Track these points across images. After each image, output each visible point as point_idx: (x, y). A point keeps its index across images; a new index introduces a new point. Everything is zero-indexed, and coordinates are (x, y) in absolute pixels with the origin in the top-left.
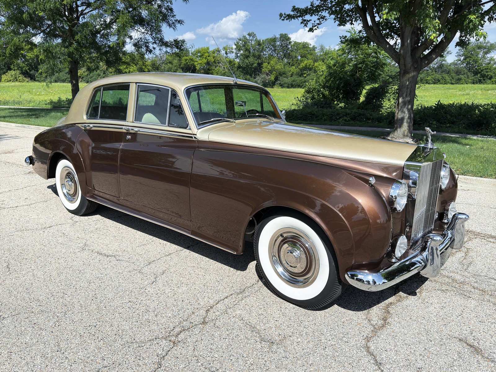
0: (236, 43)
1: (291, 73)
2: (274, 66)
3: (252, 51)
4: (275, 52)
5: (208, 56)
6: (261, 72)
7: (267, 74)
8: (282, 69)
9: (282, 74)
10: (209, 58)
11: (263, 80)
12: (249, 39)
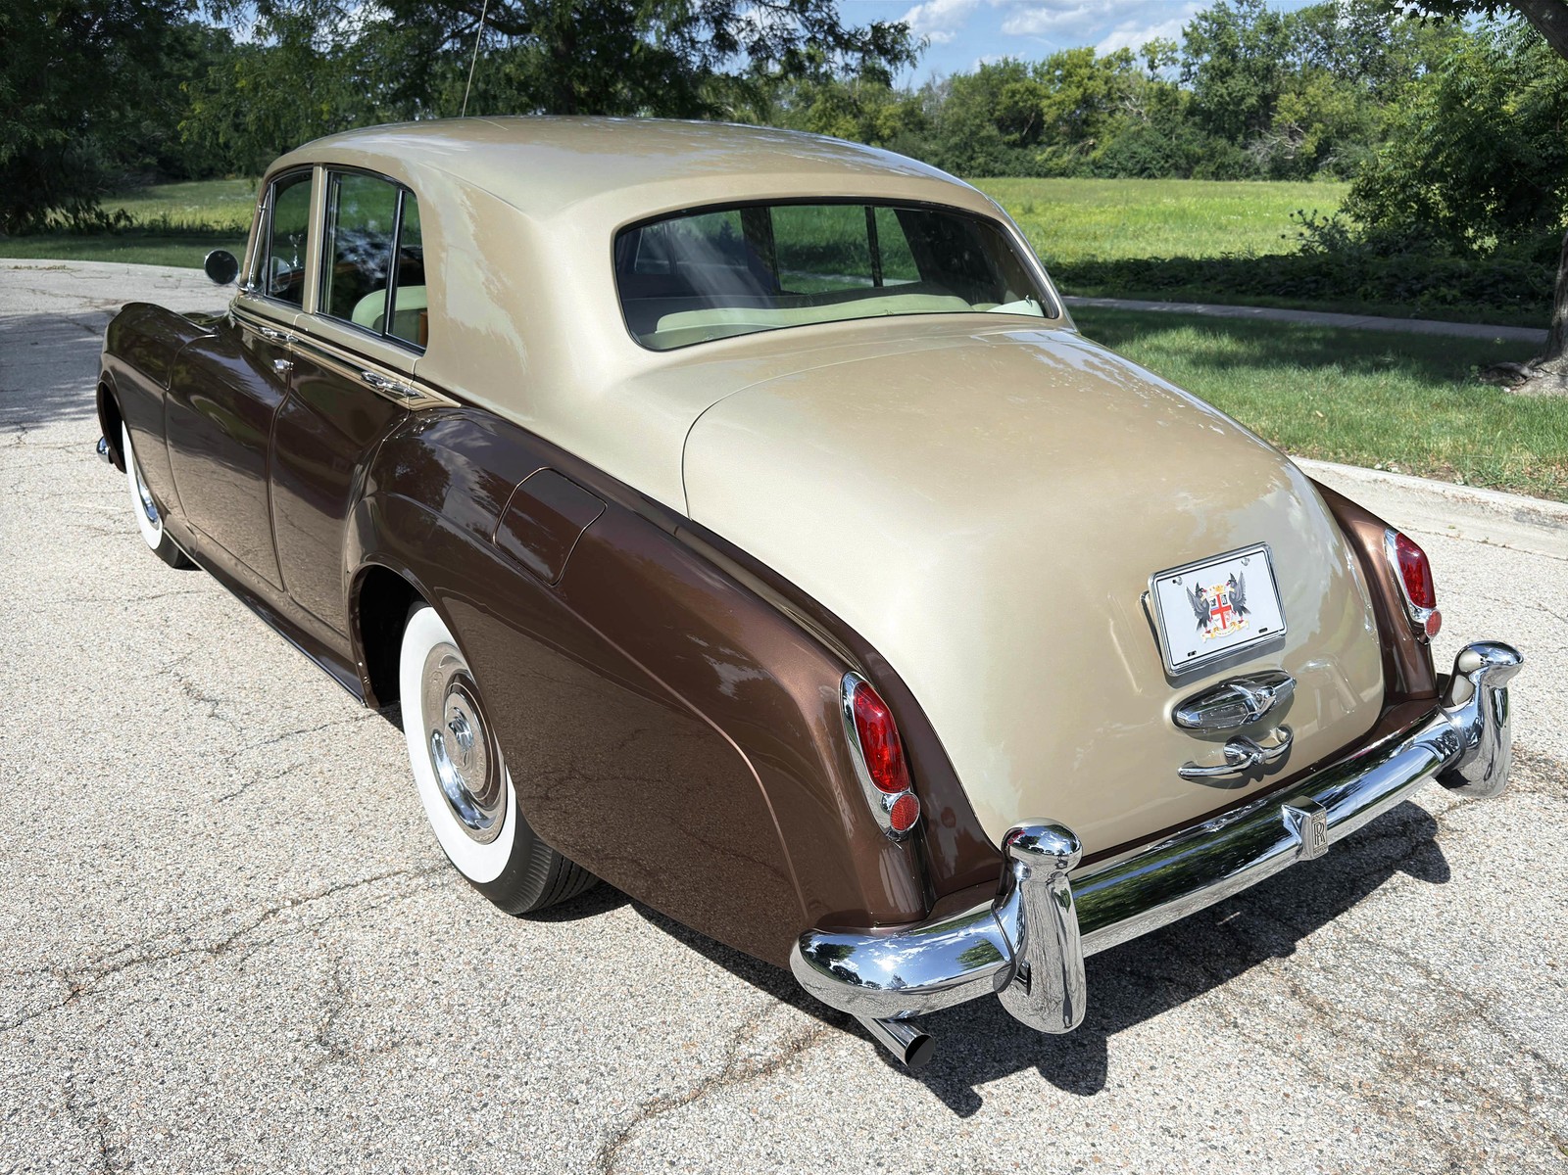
0: (1188, 30)
1: (1383, 126)
2: (1318, 104)
3: (1242, 53)
4: (1329, 54)
5: (1089, 79)
6: (1268, 128)
7: (1293, 134)
8: (1348, 112)
9: (1347, 131)
10: (1091, 82)
11: (1273, 153)
12: (1236, 12)
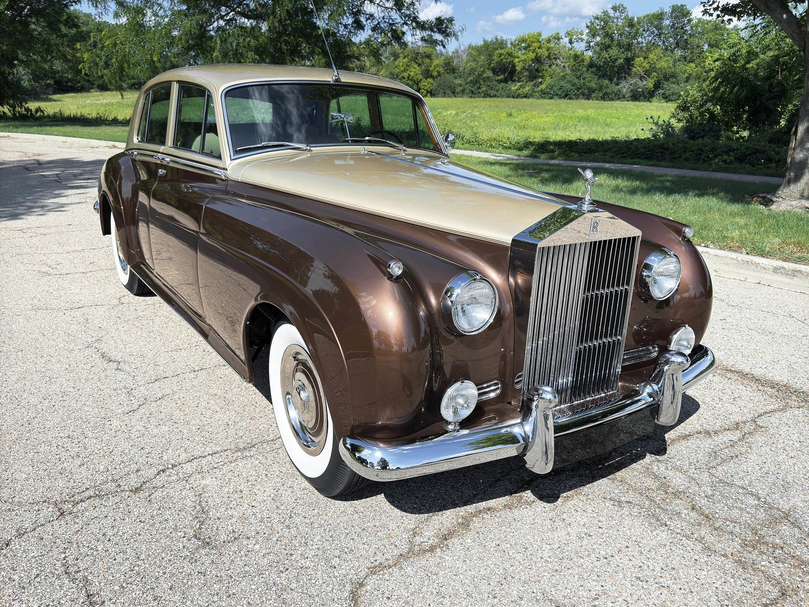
0: (589, 24)
1: (686, 75)
2: (654, 63)
3: (616, 37)
4: (660, 38)
5: (539, 48)
6: (629, 75)
7: (641, 78)
8: (669, 67)
9: (668, 77)
10: (540, 50)
11: (632, 87)
12: (613, 15)
